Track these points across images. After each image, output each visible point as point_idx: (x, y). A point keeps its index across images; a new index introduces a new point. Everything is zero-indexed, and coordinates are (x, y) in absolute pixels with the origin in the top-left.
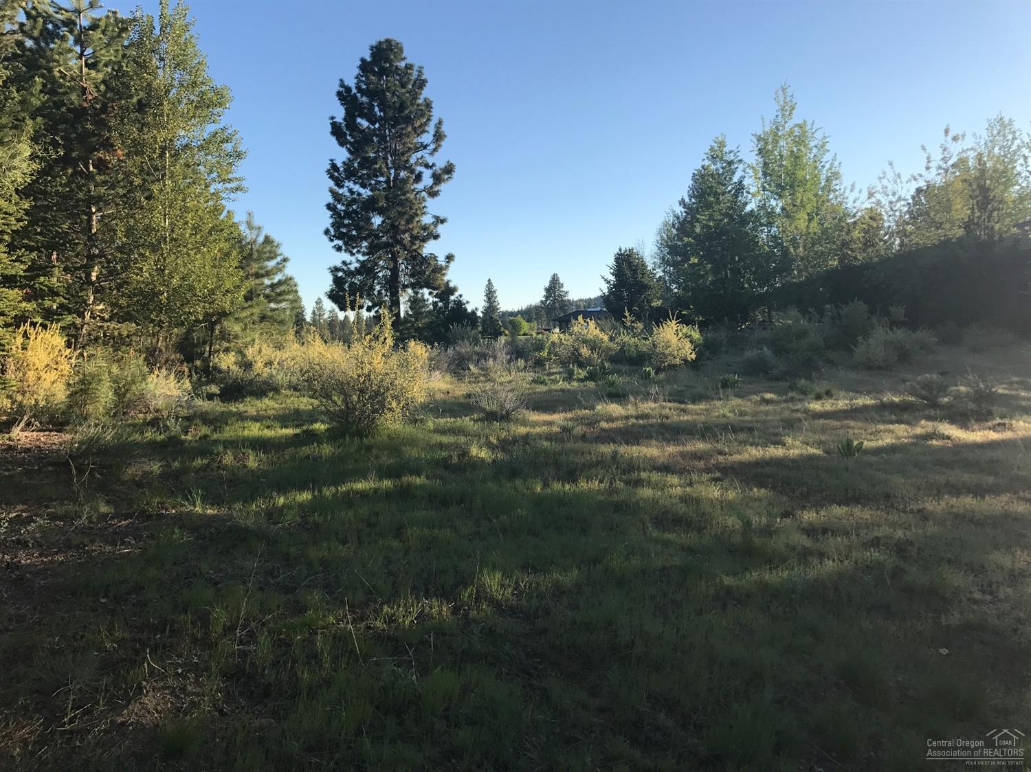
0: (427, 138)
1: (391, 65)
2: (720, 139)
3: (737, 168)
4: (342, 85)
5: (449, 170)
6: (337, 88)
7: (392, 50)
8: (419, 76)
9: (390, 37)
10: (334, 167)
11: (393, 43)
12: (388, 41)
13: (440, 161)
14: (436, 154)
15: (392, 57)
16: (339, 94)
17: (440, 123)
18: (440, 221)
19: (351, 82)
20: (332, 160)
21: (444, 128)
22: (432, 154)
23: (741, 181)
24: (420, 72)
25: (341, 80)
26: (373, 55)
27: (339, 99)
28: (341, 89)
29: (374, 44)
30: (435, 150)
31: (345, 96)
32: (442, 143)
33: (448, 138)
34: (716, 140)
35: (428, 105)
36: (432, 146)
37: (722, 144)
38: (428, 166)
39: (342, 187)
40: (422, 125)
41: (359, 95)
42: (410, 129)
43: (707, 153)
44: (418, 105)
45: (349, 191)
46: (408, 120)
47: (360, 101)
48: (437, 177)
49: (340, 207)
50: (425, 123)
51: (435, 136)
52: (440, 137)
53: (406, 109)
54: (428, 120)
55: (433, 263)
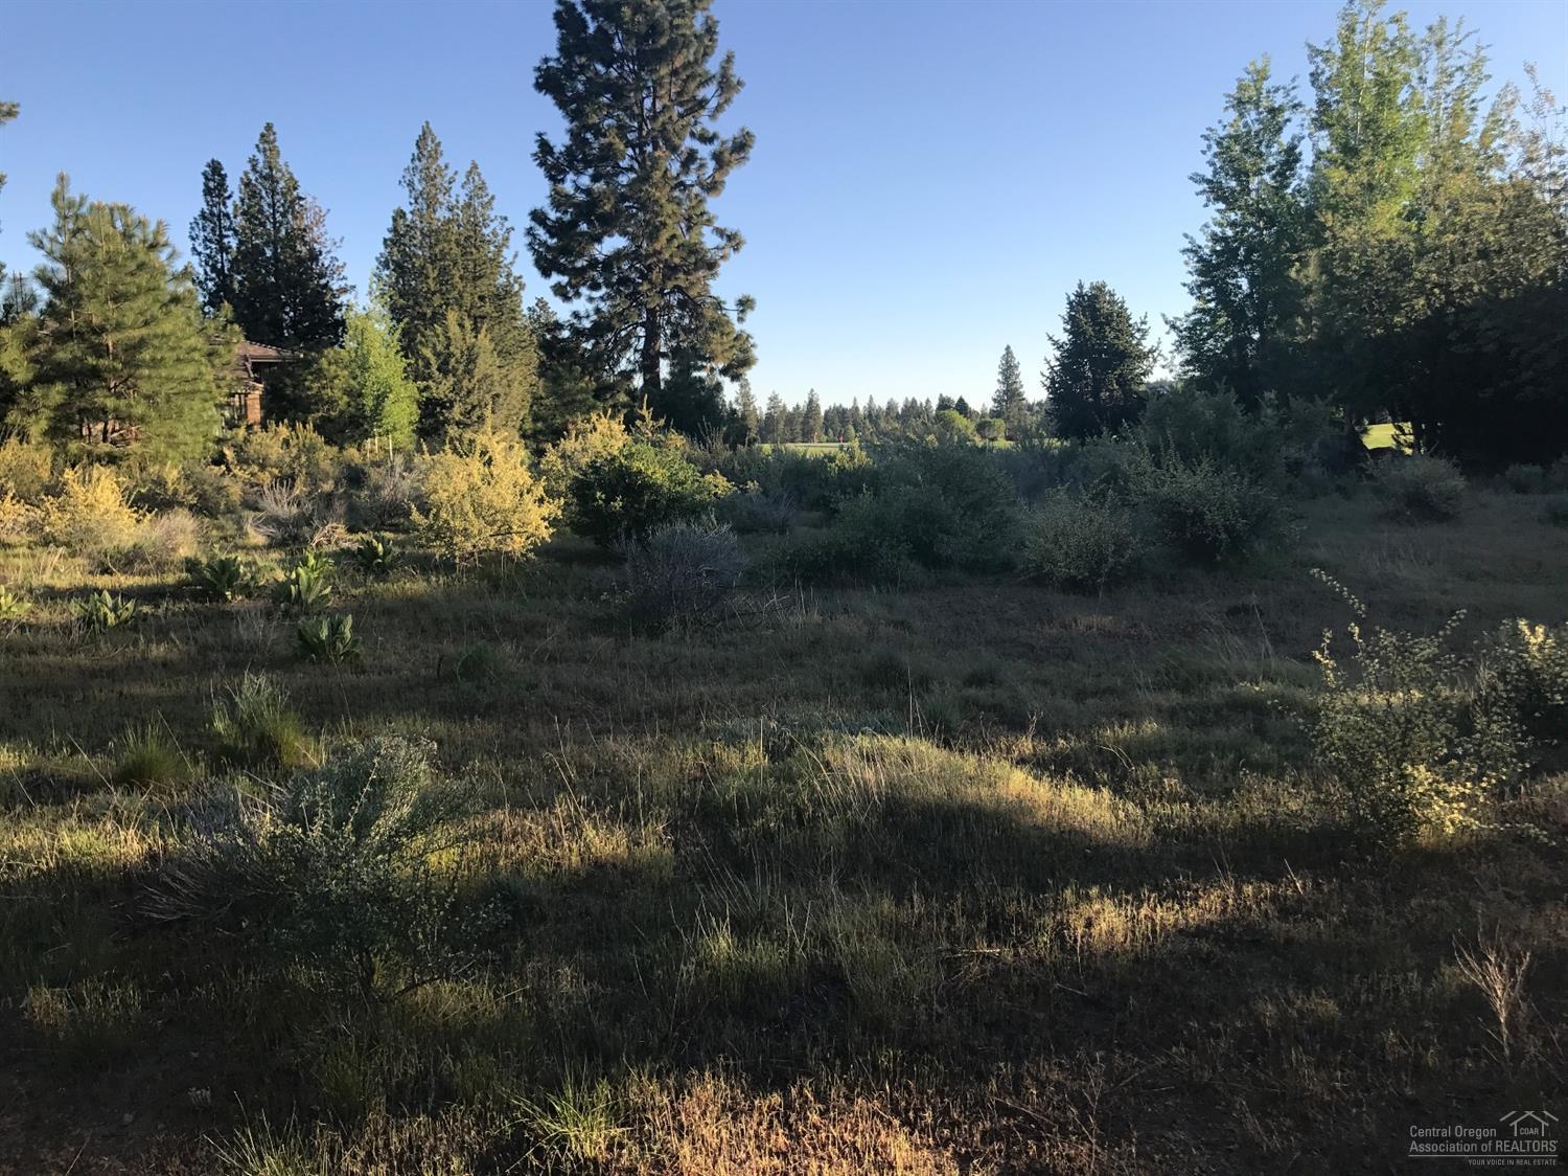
0: (708, 92)
2: (1259, 66)
3: (1288, 120)
5: (741, 146)
6: (555, 8)
10: (545, 147)
13: (726, 127)
14: (721, 116)
16: (557, 16)
17: (729, 59)
18: (733, 240)
20: (540, 135)
21: (737, 71)
22: (712, 117)
23: (1295, 147)
27: (558, 26)
28: (560, 8)
30: (719, 108)
31: (566, 16)
32: (736, 98)
33: (746, 87)
34: (1251, 68)
35: (710, 30)
36: (713, 104)
37: (1261, 75)
38: (706, 139)
39: (563, 181)
40: (686, 66)
41: (588, 17)
42: (664, 71)
43: (1229, 96)
44: (678, 27)
45: (577, 188)
46: (662, 55)
47: (592, 28)
48: (717, 157)
49: (553, 215)
50: (696, 61)
51: (720, 83)
52: (726, 85)
53: (662, 34)
54: (705, 54)
55: (709, 313)
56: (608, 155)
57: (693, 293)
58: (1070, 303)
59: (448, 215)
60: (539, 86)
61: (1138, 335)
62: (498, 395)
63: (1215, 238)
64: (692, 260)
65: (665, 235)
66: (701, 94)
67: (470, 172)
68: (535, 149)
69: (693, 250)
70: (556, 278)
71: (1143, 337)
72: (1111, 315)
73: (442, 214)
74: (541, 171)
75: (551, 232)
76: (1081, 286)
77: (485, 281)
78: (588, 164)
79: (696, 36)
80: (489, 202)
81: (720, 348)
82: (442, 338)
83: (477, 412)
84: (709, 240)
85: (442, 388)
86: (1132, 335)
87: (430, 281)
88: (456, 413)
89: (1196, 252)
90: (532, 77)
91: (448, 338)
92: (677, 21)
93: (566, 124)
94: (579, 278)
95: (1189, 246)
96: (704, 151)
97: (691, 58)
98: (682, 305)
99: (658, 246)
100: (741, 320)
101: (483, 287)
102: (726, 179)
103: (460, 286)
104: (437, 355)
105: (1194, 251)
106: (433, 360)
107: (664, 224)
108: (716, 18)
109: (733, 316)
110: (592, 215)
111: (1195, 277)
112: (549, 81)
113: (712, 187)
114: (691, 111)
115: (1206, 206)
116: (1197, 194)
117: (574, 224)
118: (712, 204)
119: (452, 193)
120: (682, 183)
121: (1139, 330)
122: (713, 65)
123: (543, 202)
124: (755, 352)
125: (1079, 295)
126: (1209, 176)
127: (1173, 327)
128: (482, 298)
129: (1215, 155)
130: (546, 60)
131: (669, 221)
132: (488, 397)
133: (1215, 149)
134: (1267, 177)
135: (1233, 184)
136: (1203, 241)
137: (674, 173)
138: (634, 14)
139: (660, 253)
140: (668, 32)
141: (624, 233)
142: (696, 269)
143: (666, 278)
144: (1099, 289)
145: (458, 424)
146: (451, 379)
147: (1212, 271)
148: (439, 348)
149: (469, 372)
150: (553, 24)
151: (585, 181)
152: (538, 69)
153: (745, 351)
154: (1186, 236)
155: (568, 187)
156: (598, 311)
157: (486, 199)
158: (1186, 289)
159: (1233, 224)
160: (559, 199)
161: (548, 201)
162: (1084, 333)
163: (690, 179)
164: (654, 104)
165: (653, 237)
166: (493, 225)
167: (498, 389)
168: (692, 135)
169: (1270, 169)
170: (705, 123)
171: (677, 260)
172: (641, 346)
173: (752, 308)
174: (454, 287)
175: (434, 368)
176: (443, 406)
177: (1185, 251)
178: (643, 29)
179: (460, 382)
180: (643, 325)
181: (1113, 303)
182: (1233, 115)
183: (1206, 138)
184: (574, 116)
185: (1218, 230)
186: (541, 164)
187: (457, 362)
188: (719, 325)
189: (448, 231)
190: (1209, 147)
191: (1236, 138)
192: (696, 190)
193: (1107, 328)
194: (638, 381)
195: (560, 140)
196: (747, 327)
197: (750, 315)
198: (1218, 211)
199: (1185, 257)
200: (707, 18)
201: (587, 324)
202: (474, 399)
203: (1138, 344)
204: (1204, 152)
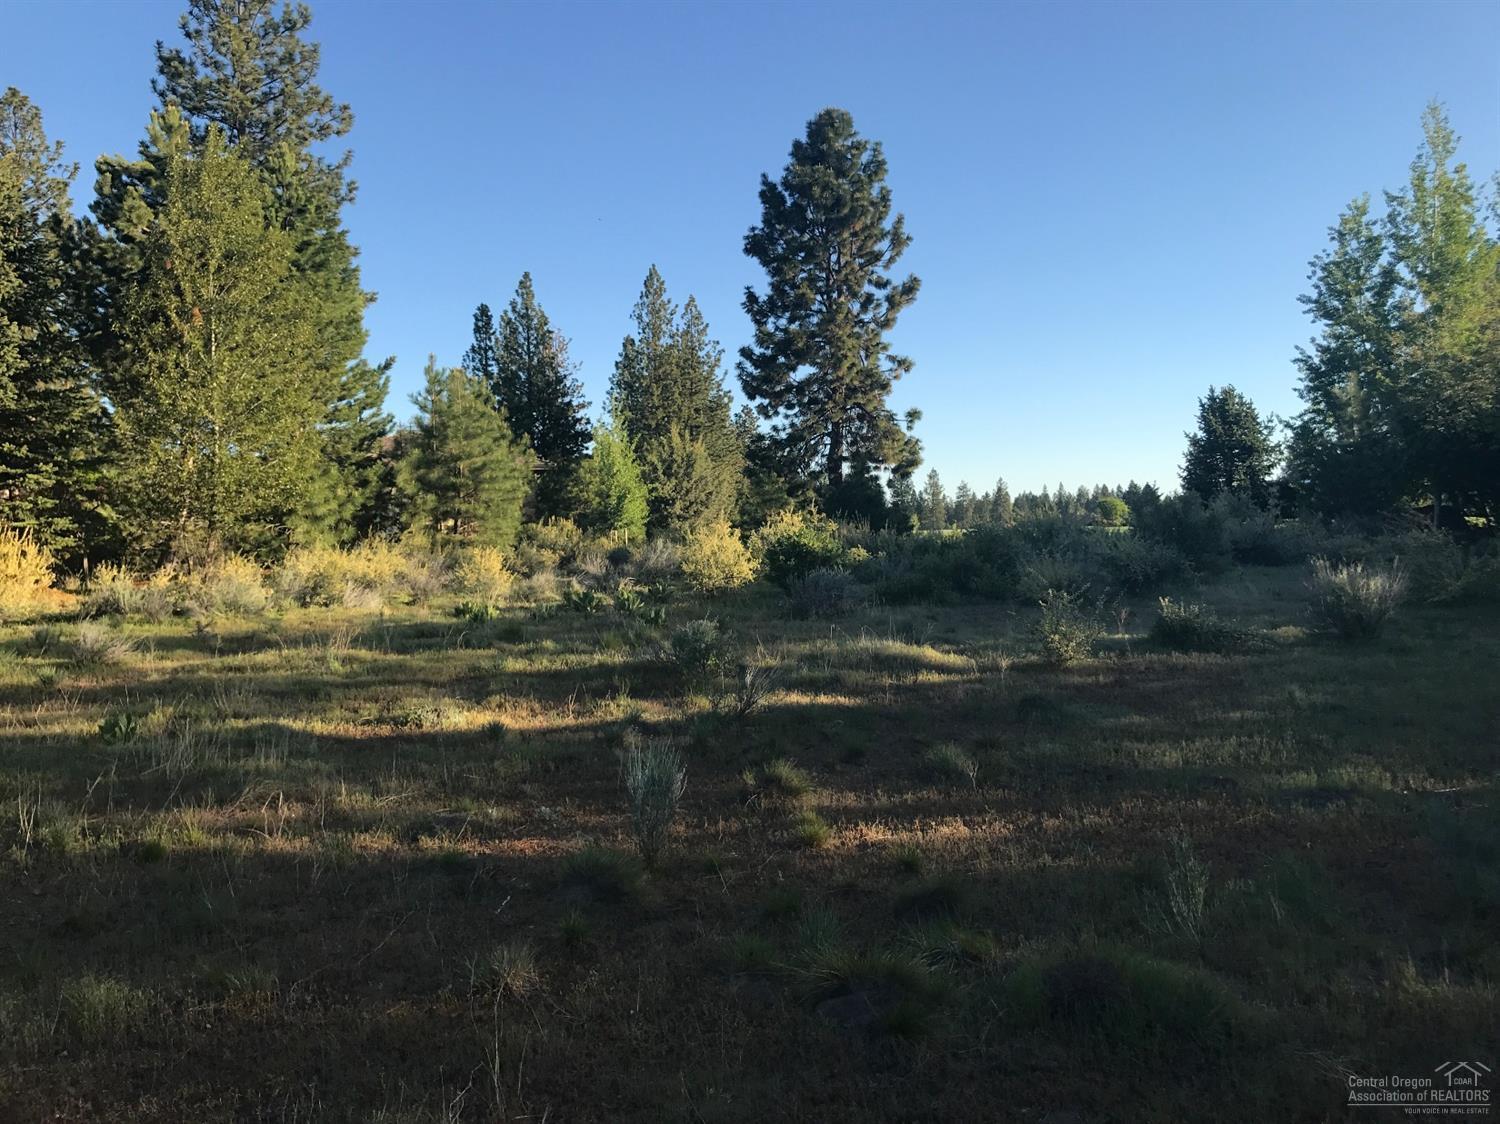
0: (884, 245)
1: (830, 147)
2: (1360, 203)
4: (765, 181)
5: (910, 289)
6: (760, 188)
7: (832, 126)
8: (874, 156)
9: (830, 107)
10: (751, 298)
11: (835, 115)
12: (828, 113)
13: (897, 275)
14: (893, 266)
15: (831, 135)
16: (762, 194)
17: (900, 221)
18: (904, 364)
19: (776, 177)
20: (748, 288)
21: (906, 230)
22: (886, 267)
24: (875, 150)
25: (764, 176)
26: (810, 136)
27: (763, 202)
28: (764, 188)
29: (812, 118)
30: (891, 260)
31: (769, 194)
32: (906, 250)
34: (1353, 205)
35: (885, 198)
36: (887, 256)
37: (1362, 211)
38: (881, 284)
39: (765, 323)
40: (866, 228)
41: (786, 194)
42: (846, 235)
43: (1331, 229)
44: (857, 200)
45: (777, 328)
46: (844, 222)
47: (789, 202)
48: (889, 299)
49: (758, 351)
50: (872, 224)
51: (892, 240)
52: (898, 241)
53: (844, 206)
54: (880, 218)
55: (883, 424)
56: (802, 303)
57: (869, 408)
58: (1202, 405)
59: (670, 341)
60: (747, 251)
61: (1265, 432)
62: (711, 493)
63: (1324, 350)
64: (869, 382)
65: (846, 364)
66: (876, 248)
67: (688, 305)
68: (744, 299)
69: (869, 374)
70: (759, 400)
71: (1270, 434)
72: (1238, 415)
73: (665, 341)
74: (749, 317)
75: (756, 364)
76: (1212, 391)
77: (700, 396)
78: (785, 308)
79: (873, 204)
80: (704, 330)
81: (891, 452)
82: (666, 448)
83: (694, 507)
84: (885, 365)
85: (666, 489)
86: (1260, 432)
87: (655, 398)
88: (677, 508)
89: (1305, 362)
90: (742, 244)
91: (672, 448)
92: (858, 195)
93: (769, 279)
94: (777, 399)
95: (1300, 356)
96: (880, 294)
97: (869, 222)
98: (861, 418)
99: (840, 374)
100: (910, 428)
101: (698, 401)
102: (898, 315)
103: (679, 402)
104: (663, 461)
105: (1305, 361)
106: (659, 466)
107: (846, 357)
108: (889, 188)
109: (903, 426)
110: (789, 349)
111: (1306, 383)
112: (756, 246)
113: (886, 324)
114: (870, 263)
115: (1313, 322)
116: (1304, 312)
117: (774, 358)
118: (886, 336)
119: (674, 323)
120: (861, 321)
121: (1266, 427)
122: (887, 224)
123: (749, 340)
124: (922, 455)
125: (1212, 399)
126: (1315, 296)
127: (1288, 425)
128: (697, 411)
129: (1321, 279)
130: (753, 229)
131: (849, 354)
132: (703, 495)
133: (1320, 274)
134: (1368, 295)
135: (1336, 303)
136: (1312, 351)
137: (855, 312)
138: (822, 192)
139: (842, 378)
140: (849, 204)
141: (813, 364)
142: (872, 390)
143: (847, 397)
144: (1228, 393)
145: (679, 517)
146: (674, 481)
147: (1321, 377)
148: (665, 456)
149: (688, 475)
150: (759, 200)
151: (783, 322)
152: (747, 238)
153: (914, 453)
154: (1297, 347)
155: (770, 327)
156: (792, 425)
157: (701, 327)
158: (1297, 393)
159: (1337, 337)
160: (763, 338)
161: (754, 339)
162: (1215, 431)
163: (867, 317)
164: (839, 258)
165: (836, 367)
166: (707, 349)
167: (711, 488)
168: (870, 281)
169: (1368, 290)
170: (879, 270)
171: (856, 383)
172: (827, 452)
173: (919, 418)
174: (674, 402)
175: (660, 472)
176: (667, 503)
177: (1296, 361)
178: (830, 203)
179: (681, 483)
180: (828, 435)
181: (1242, 404)
182: (1336, 245)
183: (1313, 264)
184: (774, 273)
185: (1325, 343)
186: (748, 311)
187: (679, 467)
188: (891, 434)
189: (669, 355)
190: (1314, 273)
191: (1337, 264)
192: (872, 326)
193: (1235, 427)
194: (825, 480)
195: (763, 291)
196: (915, 433)
197: (917, 424)
198: (1327, 325)
199: (1296, 366)
200: (882, 188)
201: (783, 435)
202: (691, 497)
203: (1264, 440)
204: (1309, 277)
